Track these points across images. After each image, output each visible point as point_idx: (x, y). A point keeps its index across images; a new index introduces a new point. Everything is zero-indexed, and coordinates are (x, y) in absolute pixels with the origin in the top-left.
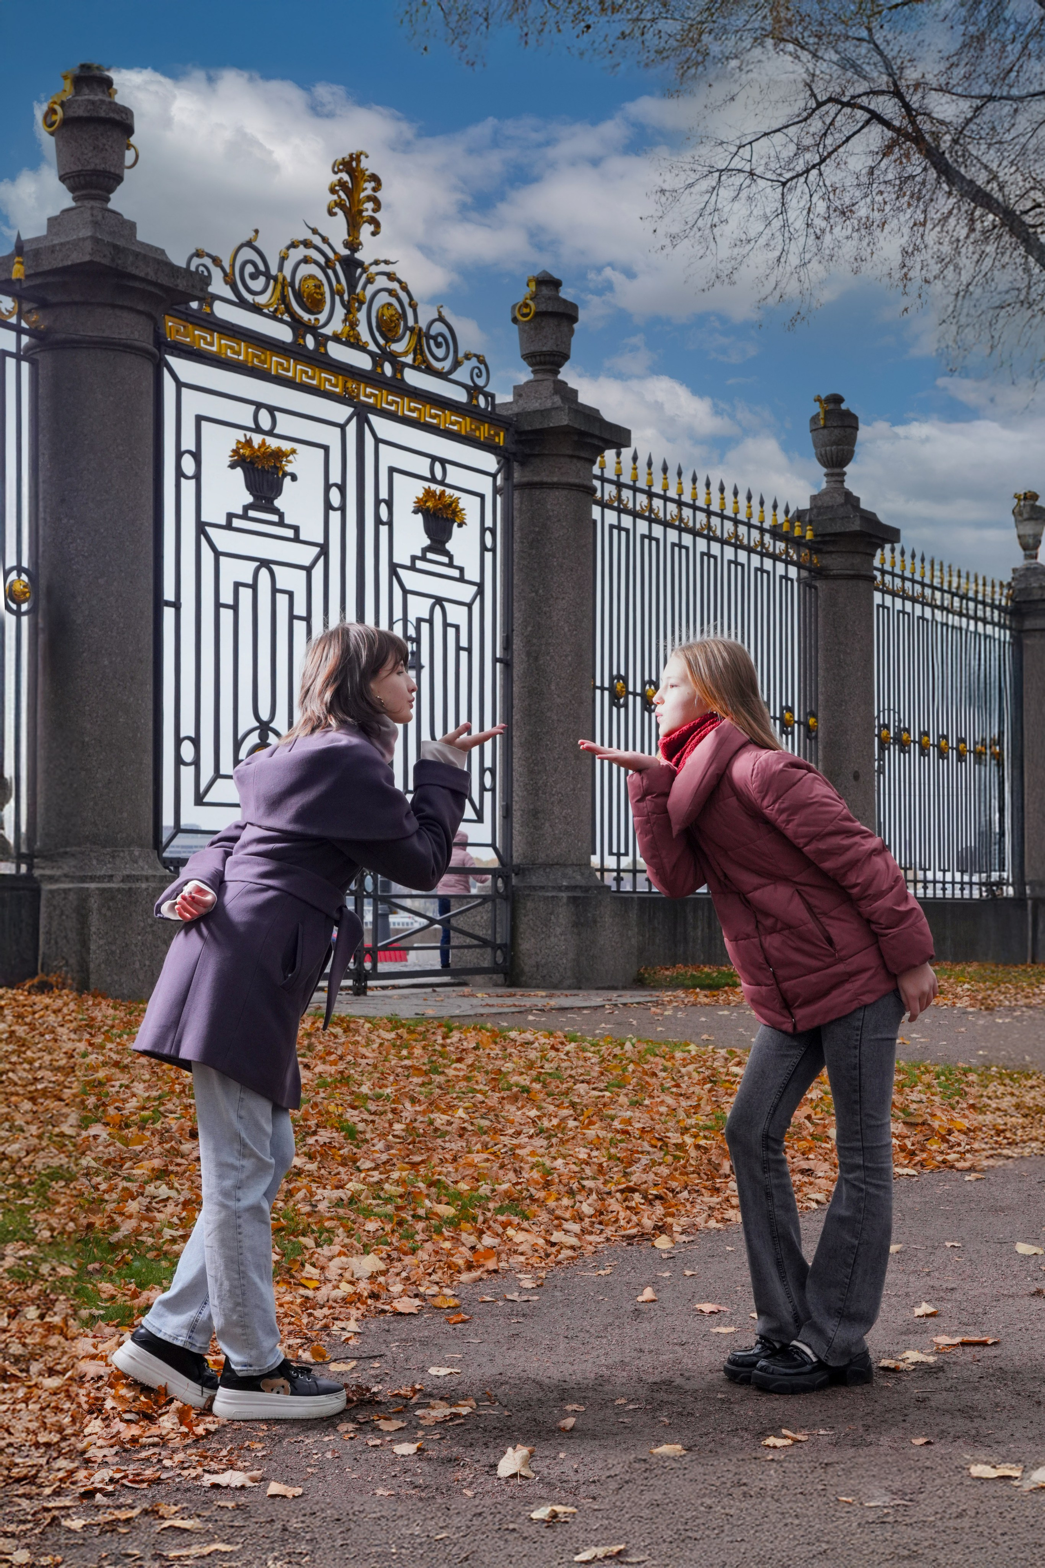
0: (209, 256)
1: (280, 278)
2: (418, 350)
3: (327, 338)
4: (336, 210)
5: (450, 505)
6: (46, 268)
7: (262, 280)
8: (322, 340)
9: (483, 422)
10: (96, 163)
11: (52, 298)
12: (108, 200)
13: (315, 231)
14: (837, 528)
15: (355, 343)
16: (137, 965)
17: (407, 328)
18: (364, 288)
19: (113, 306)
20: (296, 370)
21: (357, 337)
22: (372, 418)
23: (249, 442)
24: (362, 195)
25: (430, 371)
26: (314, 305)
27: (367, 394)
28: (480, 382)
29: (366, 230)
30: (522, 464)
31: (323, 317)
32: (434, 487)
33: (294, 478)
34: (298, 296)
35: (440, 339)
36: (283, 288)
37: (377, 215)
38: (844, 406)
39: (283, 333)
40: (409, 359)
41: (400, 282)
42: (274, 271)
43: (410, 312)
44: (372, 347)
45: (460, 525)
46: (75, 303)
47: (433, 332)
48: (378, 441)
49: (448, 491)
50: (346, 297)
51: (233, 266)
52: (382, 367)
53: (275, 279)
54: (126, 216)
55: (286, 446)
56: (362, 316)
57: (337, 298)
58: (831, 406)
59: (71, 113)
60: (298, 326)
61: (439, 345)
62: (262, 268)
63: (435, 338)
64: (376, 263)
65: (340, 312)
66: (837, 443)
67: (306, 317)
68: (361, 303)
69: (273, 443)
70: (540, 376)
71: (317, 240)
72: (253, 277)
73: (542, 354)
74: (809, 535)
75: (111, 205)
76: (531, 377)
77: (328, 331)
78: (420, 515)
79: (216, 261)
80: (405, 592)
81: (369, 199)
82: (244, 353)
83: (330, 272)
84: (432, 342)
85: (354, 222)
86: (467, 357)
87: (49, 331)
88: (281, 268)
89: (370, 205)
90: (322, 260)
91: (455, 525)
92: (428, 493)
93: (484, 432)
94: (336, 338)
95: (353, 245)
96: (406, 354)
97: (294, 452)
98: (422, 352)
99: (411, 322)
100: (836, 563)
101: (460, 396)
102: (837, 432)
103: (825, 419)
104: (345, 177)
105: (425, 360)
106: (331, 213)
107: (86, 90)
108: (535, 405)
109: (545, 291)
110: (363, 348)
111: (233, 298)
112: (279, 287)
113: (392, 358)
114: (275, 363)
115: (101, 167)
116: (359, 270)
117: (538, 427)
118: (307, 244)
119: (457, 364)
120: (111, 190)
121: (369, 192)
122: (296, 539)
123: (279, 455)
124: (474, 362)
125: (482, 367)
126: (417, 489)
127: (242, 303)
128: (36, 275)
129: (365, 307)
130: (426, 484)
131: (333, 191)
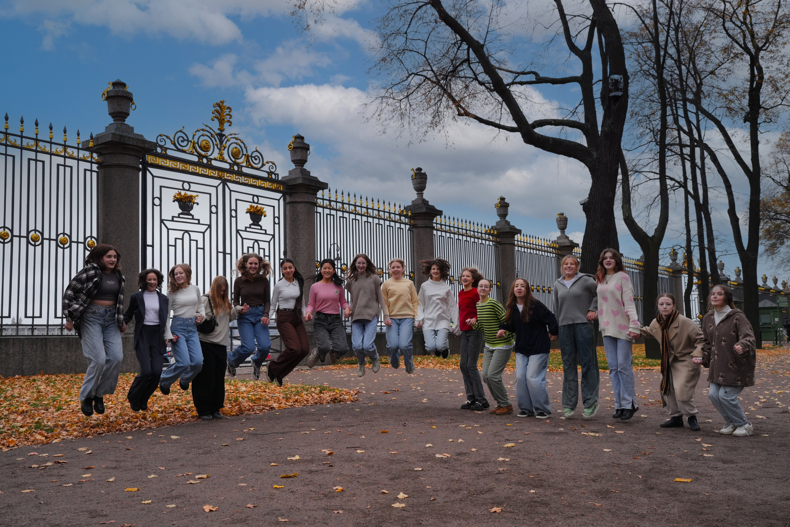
0: (164, 135)
1: (193, 141)
2: (248, 161)
3: (211, 159)
4: (215, 119)
5: (260, 210)
6: (100, 143)
7: (186, 142)
8: (210, 160)
9: (274, 183)
10: (119, 109)
11: (103, 152)
12: (125, 121)
13: (207, 126)
14: (418, 211)
15: (223, 160)
16: (129, 361)
17: (243, 154)
18: (226, 143)
19: (123, 154)
20: (199, 170)
21: (223, 159)
22: (228, 184)
23: (180, 194)
24: (225, 114)
25: (253, 168)
26: (206, 148)
27: (226, 176)
28: (273, 170)
29: (226, 125)
30: (290, 196)
31: (209, 153)
32: (253, 204)
33: (198, 204)
34: (200, 147)
35: (256, 157)
36: (194, 144)
37: (230, 120)
38: (422, 172)
39: (195, 159)
40: (244, 164)
41: (240, 140)
42: (190, 139)
43: (244, 150)
44: (229, 161)
45: (265, 216)
46: (110, 153)
47: (253, 155)
48: (231, 191)
49: (259, 206)
50: (219, 146)
51: (174, 138)
52: (233, 167)
53: (191, 142)
54: (131, 126)
55: (194, 194)
56: (225, 152)
57: (216, 147)
58: (418, 172)
59: (110, 95)
60: (200, 156)
61: (256, 159)
62: (186, 138)
63: (254, 157)
64: (231, 135)
65: (217, 151)
66: (419, 184)
67: (203, 153)
68: (225, 148)
69: (189, 193)
70: (297, 167)
71: (208, 129)
72: (182, 141)
73: (297, 160)
74: (410, 214)
75: (126, 123)
76: (295, 167)
77: (212, 157)
78: (248, 214)
79: (168, 137)
80: (243, 239)
81: (227, 115)
82: (179, 165)
83: (213, 139)
84: (253, 159)
85: (221, 122)
86: (267, 163)
87: (103, 162)
88: (193, 138)
89: (228, 117)
90: (210, 135)
91: (263, 217)
92: (251, 206)
93: (275, 186)
94: (215, 159)
95: (222, 130)
96: (243, 162)
97: (197, 196)
98: (249, 162)
99: (245, 153)
100: (419, 223)
101: (265, 175)
102: (419, 180)
103: (415, 176)
104: (218, 108)
105: (250, 164)
106: (213, 120)
107: (116, 87)
108: (294, 177)
109: (298, 140)
110: (226, 162)
111: (175, 148)
112: (192, 144)
113: (238, 165)
114: (190, 168)
115: (120, 111)
116: (224, 138)
117: (293, 184)
118: (203, 130)
119: (263, 165)
120: (126, 118)
121: (228, 112)
122: (199, 223)
123: (191, 197)
124: (270, 164)
125: (274, 166)
126: (248, 206)
127: (179, 150)
128: (98, 145)
129: (226, 149)
130: (251, 204)
131: (213, 113)
